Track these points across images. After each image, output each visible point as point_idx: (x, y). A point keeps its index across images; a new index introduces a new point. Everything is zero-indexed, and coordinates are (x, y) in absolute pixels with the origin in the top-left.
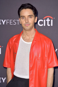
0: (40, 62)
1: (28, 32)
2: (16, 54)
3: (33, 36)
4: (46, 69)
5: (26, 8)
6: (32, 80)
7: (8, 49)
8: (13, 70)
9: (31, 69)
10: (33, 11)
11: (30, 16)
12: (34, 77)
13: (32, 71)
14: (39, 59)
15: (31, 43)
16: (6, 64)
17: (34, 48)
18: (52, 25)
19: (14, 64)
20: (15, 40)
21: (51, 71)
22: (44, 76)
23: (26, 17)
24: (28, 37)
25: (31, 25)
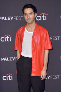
0: (39, 46)
1: (30, 25)
2: (22, 40)
3: (34, 27)
4: (43, 51)
5: (27, 8)
6: (33, 59)
7: (16, 37)
8: (20, 52)
9: (33, 51)
10: (33, 10)
11: (31, 13)
12: (35, 56)
13: (34, 52)
14: (39, 44)
15: (33, 32)
16: (16, 48)
17: (35, 36)
18: (46, 20)
19: (21, 47)
20: (22, 31)
21: (47, 52)
22: (42, 56)
23: (28, 14)
24: (30, 29)
25: (32, 20)
